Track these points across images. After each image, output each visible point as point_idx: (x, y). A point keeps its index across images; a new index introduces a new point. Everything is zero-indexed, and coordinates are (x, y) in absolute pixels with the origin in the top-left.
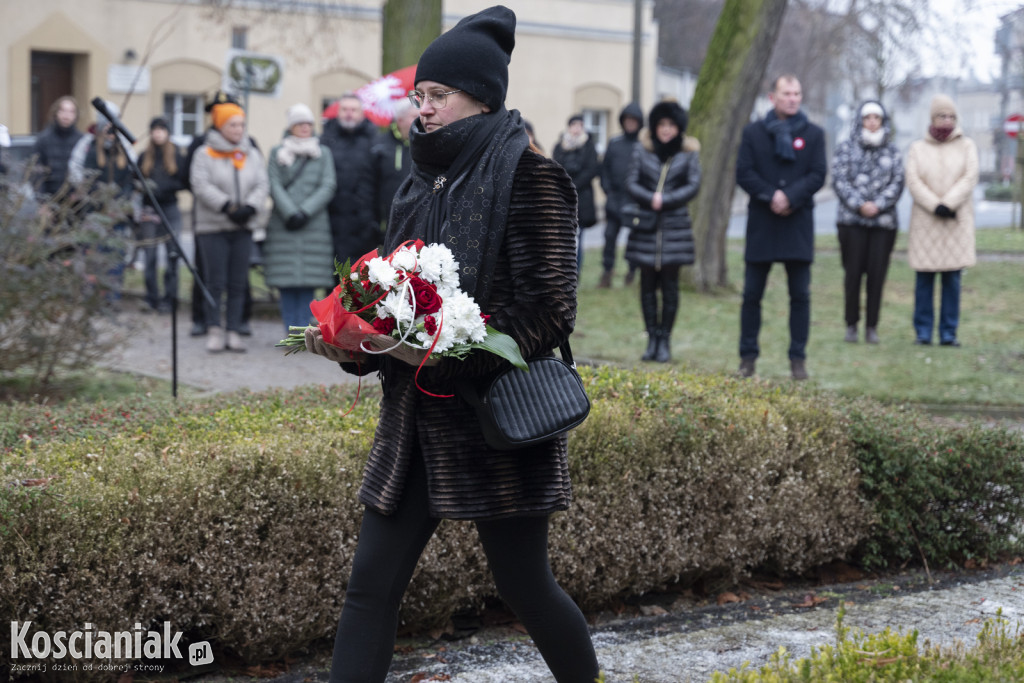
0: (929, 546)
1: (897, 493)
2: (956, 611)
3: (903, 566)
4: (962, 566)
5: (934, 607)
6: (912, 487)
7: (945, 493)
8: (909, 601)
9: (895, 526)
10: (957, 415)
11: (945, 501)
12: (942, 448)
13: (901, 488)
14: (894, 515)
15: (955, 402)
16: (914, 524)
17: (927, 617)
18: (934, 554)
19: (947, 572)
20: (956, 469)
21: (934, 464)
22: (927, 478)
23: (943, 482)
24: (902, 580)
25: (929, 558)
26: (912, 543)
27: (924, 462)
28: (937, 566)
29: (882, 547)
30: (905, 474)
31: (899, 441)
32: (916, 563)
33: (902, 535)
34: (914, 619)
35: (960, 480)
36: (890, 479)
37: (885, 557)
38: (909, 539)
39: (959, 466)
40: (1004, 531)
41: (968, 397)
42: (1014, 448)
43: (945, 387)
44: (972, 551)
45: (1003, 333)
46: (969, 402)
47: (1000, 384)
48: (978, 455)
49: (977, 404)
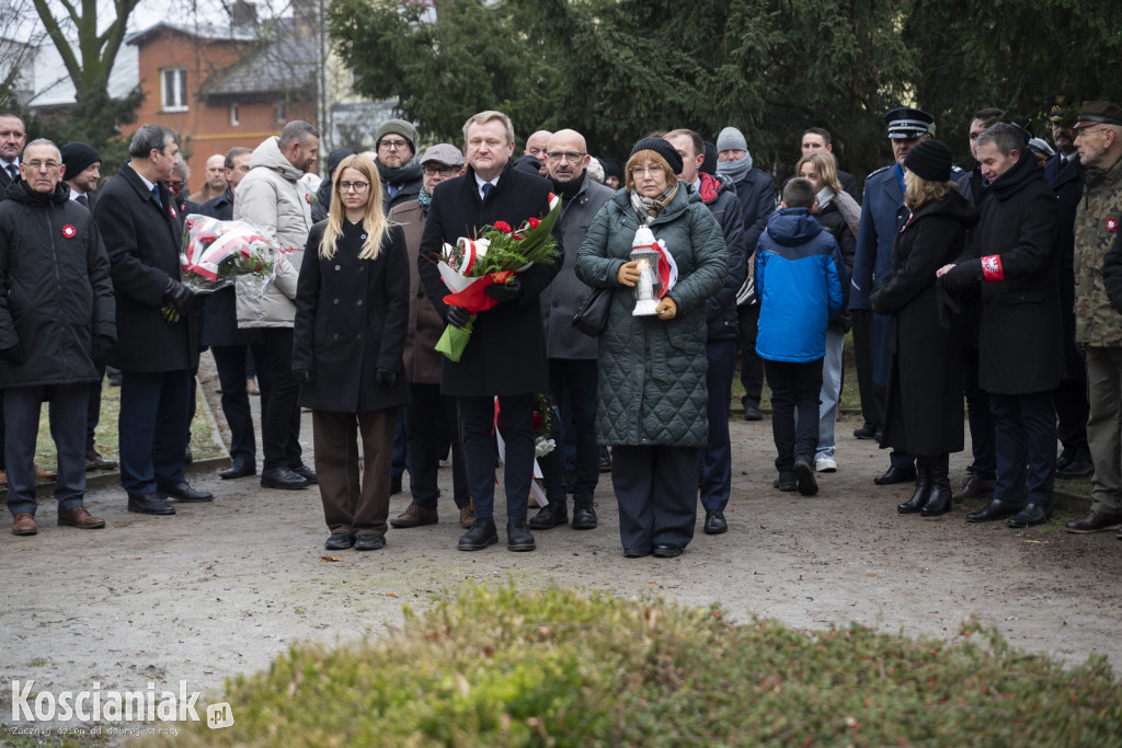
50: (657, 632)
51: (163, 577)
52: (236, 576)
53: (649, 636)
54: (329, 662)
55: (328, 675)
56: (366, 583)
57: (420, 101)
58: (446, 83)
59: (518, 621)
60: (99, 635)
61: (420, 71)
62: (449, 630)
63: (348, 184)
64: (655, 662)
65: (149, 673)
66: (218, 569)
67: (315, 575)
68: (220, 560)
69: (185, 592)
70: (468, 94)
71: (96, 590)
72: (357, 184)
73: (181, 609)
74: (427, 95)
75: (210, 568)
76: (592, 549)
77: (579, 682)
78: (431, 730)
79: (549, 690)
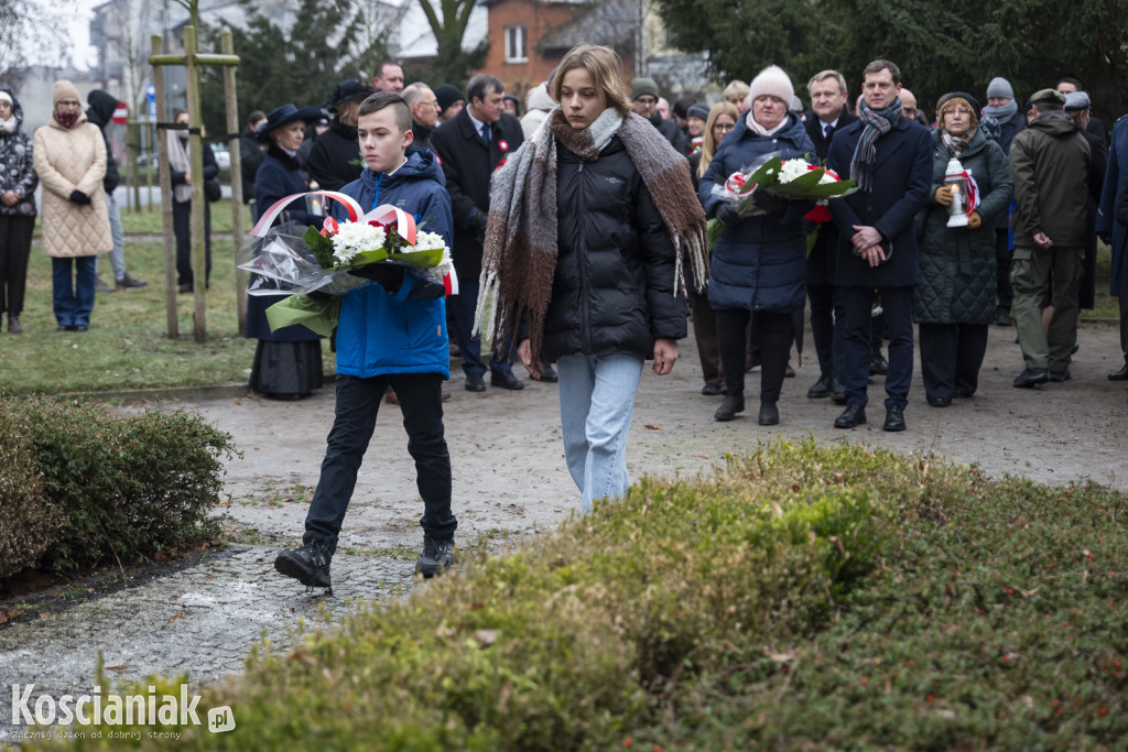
0: (119, 543)
1: (85, 493)
2: (157, 608)
3: (94, 566)
4: (152, 558)
5: (134, 606)
6: (99, 484)
7: (132, 486)
8: (107, 603)
9: (85, 527)
10: (114, 400)
11: (131, 495)
12: (125, 441)
13: (87, 487)
14: (82, 516)
15: (110, 387)
16: (103, 522)
17: (129, 619)
18: (125, 549)
19: (139, 566)
20: (141, 461)
21: (119, 459)
22: (113, 474)
23: (129, 476)
24: (95, 581)
25: (120, 554)
26: (103, 542)
27: (109, 458)
28: (129, 562)
29: (73, 550)
30: (91, 472)
31: (80, 439)
32: (108, 561)
33: (91, 534)
34: (117, 622)
35: (145, 472)
36: (76, 479)
37: (76, 559)
38: (99, 537)
39: (144, 458)
40: (190, 517)
41: (122, 380)
42: (195, 434)
43: (98, 373)
44: (161, 542)
45: (140, 314)
46: (124, 385)
47: (150, 365)
48: (161, 445)
49: (132, 387)
50: (928, 480)
51: (518, 437)
53: (923, 482)
54: (672, 490)
55: (672, 500)
56: (681, 447)
57: (727, 55)
58: (749, 39)
59: (818, 467)
60: (470, 480)
61: (727, 29)
62: (762, 472)
63: (721, 126)
64: (928, 503)
65: (511, 510)
67: (640, 439)
69: (536, 450)
71: (465, 446)
72: (729, 126)
73: (533, 462)
74: (733, 50)
77: (869, 511)
78: (755, 541)
79: (846, 516)
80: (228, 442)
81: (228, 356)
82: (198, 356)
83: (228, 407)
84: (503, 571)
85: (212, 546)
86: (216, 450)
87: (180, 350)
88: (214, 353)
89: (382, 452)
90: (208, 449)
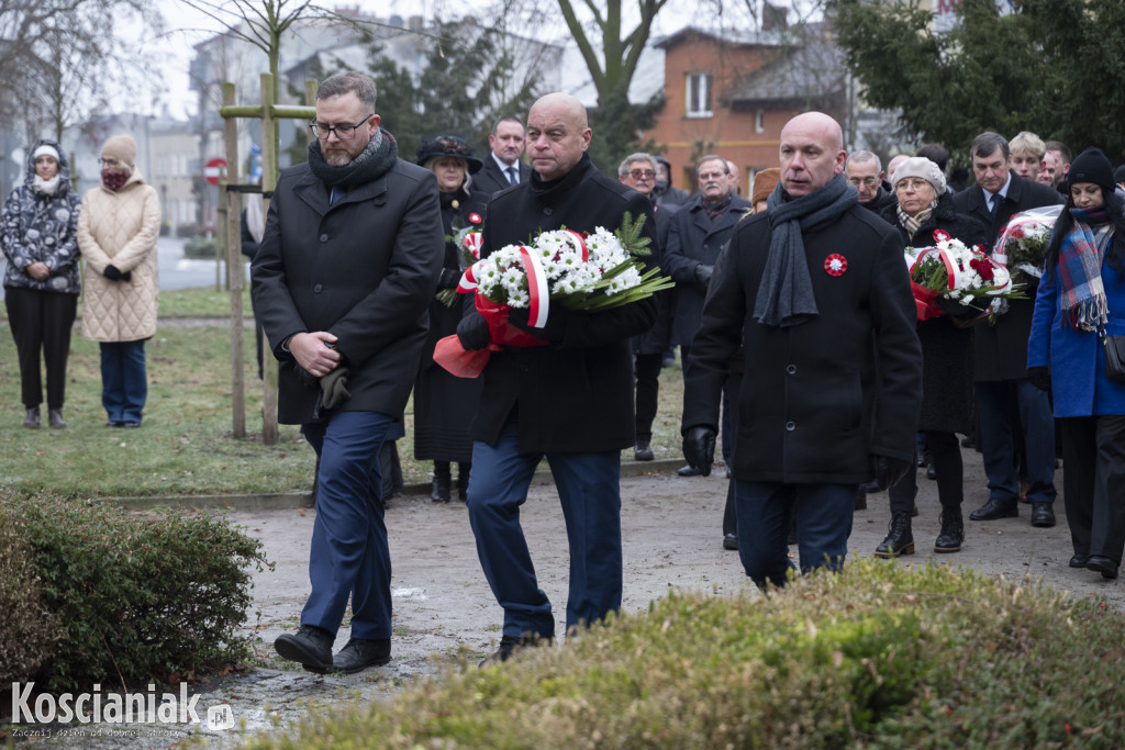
0: (126, 662)
1: (87, 602)
4: (166, 681)
6: (104, 593)
7: (143, 597)
8: (105, 727)
9: (86, 640)
10: (158, 507)
11: (143, 609)
12: (136, 545)
13: (90, 595)
14: (83, 628)
15: (154, 492)
16: (108, 638)
17: (125, 745)
18: (132, 669)
20: (154, 569)
21: (128, 566)
22: (121, 582)
23: (140, 585)
25: (127, 674)
26: (107, 659)
27: (116, 564)
28: (136, 685)
29: (71, 666)
30: (95, 579)
31: (85, 540)
33: (94, 650)
35: (159, 581)
36: (78, 586)
37: (75, 678)
38: (103, 654)
39: (158, 565)
40: (212, 636)
41: (170, 484)
42: (219, 541)
43: (143, 475)
44: (175, 662)
45: (208, 410)
46: (171, 490)
47: (204, 468)
48: (177, 551)
49: (180, 492)
50: (1017, 606)
52: (690, 565)
53: (1008, 610)
54: (702, 606)
57: (924, 112)
58: (952, 93)
59: (887, 588)
61: (925, 80)
64: (1009, 632)
66: (674, 558)
68: (679, 550)
69: (640, 577)
70: (973, 104)
74: (930, 105)
75: (668, 557)
76: (1044, 560)
77: (916, 634)
78: (773, 659)
79: (885, 637)
80: (258, 551)
81: (299, 460)
82: (265, 459)
83: (290, 519)
84: (482, 681)
85: (236, 671)
86: (243, 560)
87: (245, 452)
88: (283, 456)
89: (458, 574)
90: (236, 558)
